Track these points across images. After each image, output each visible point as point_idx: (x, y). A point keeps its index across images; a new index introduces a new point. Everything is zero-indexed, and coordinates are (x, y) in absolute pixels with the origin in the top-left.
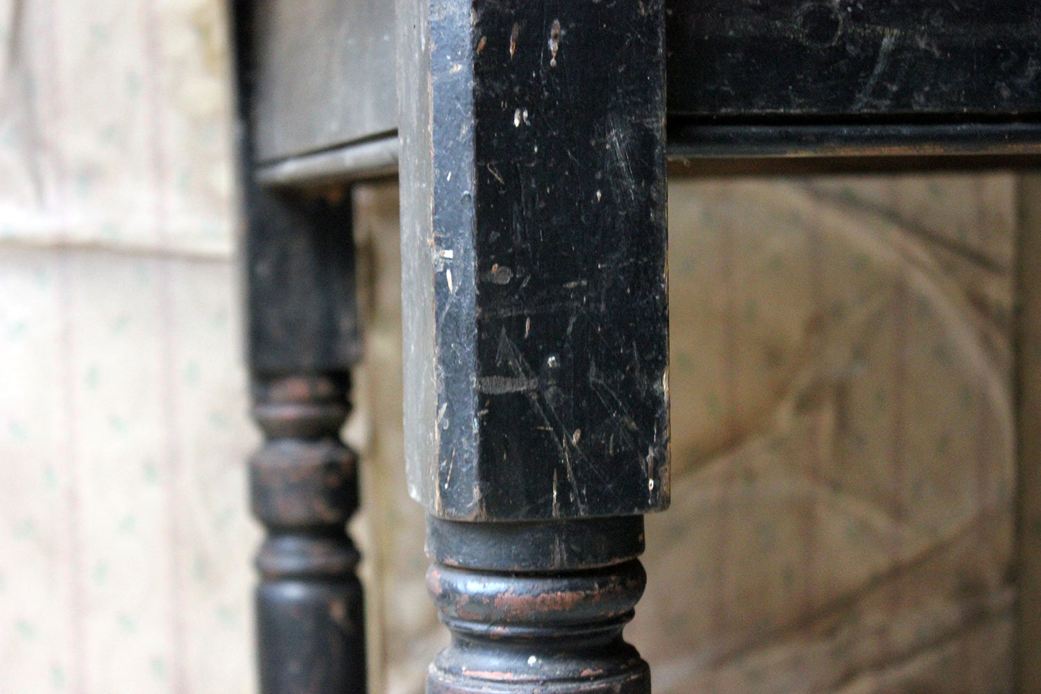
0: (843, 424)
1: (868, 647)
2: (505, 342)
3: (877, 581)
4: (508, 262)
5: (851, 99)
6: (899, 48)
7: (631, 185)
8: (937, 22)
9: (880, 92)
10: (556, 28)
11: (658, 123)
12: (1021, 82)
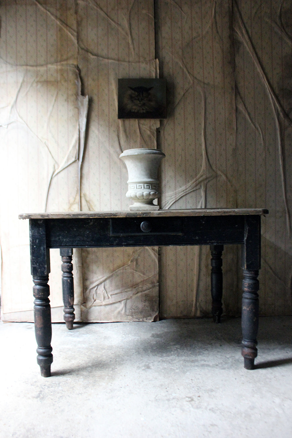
0: (137, 263)
1: (140, 289)
2: (34, 263)
3: (141, 282)
4: (34, 257)
5: (62, 244)
6: (66, 241)
7: (43, 251)
8: (69, 239)
9: (64, 244)
10: (37, 240)
11: (45, 247)
12: (76, 243)
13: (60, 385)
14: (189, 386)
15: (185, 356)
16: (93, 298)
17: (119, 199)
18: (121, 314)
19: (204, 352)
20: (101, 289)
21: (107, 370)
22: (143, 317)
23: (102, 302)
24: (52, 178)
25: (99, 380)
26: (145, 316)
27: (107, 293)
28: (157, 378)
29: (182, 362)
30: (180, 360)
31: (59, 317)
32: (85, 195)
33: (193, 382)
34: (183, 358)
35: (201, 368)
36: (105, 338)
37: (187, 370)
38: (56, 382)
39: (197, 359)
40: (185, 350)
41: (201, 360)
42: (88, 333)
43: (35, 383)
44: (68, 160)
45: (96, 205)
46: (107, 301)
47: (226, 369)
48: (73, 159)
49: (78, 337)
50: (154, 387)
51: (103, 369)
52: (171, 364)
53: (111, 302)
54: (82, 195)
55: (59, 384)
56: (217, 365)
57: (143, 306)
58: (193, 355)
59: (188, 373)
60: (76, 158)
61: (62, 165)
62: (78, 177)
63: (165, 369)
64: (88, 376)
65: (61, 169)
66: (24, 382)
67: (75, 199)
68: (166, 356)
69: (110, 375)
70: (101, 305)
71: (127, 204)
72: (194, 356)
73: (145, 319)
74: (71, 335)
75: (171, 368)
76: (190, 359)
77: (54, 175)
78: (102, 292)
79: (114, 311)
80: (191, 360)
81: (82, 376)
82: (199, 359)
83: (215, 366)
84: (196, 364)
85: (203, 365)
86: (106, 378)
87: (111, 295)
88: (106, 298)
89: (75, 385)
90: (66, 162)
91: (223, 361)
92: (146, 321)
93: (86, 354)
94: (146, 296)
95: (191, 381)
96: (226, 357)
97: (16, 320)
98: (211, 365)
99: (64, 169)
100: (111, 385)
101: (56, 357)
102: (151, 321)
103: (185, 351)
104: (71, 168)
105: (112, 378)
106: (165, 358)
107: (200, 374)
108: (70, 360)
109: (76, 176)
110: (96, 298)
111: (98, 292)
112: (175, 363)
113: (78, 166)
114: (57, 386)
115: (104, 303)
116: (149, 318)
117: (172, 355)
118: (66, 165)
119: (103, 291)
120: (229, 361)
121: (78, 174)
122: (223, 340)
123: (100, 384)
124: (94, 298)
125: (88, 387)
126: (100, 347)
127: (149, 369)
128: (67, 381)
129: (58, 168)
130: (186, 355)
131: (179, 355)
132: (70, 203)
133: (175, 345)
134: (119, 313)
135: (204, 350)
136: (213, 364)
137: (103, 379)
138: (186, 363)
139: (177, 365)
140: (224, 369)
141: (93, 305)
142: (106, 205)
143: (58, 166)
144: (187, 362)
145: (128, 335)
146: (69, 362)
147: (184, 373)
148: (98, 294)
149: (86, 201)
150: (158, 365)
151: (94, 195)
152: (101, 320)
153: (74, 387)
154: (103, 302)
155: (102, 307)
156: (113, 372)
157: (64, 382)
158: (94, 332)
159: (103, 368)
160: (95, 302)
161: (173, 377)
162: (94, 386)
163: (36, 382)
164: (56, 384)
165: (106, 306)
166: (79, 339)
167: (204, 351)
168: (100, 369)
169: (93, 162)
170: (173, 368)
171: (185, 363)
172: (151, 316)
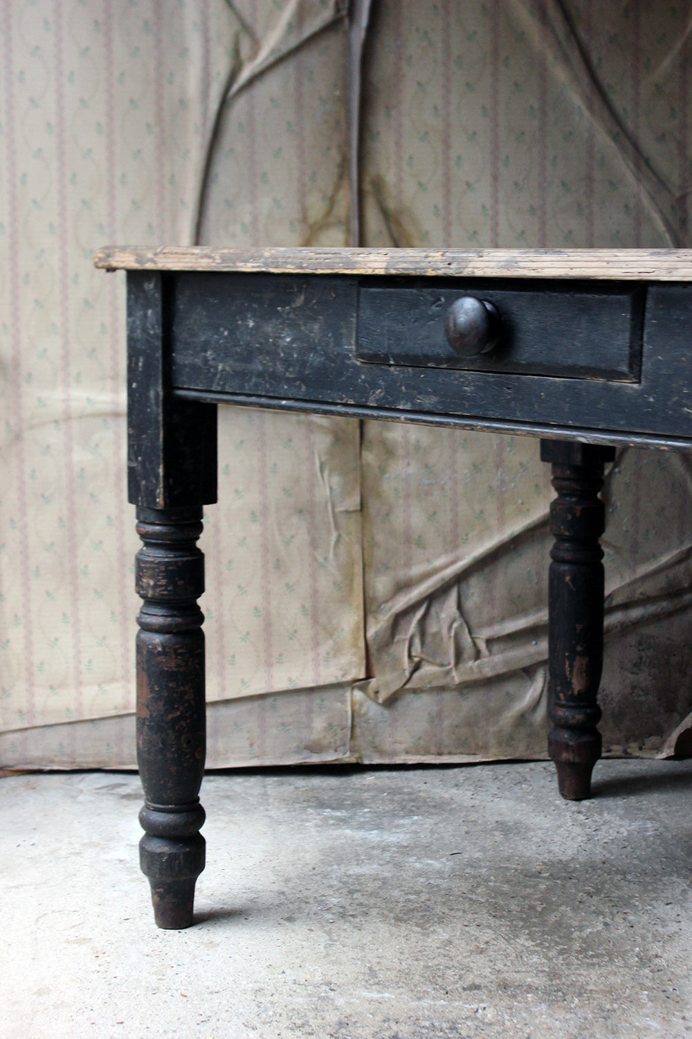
16: (410, 656)
17: (532, 210)
18: (531, 725)
20: (443, 615)
21: (619, 962)
22: (627, 740)
23: (448, 672)
24: (224, 103)
25: (616, 1006)
26: (637, 733)
27: (470, 633)
31: (251, 745)
32: (378, 185)
36: (505, 828)
38: (437, 1024)
42: (413, 813)
44: (301, 14)
45: (427, 233)
46: (472, 669)
48: (327, 14)
49: (378, 826)
51: (596, 960)
53: (488, 672)
54: (368, 187)
55: (454, 1028)
57: (628, 690)
60: (338, 9)
61: (273, 41)
62: (345, 101)
64: (556, 991)
65: (271, 60)
66: (292, 1029)
67: (332, 201)
69: (649, 983)
70: (442, 689)
71: (570, 232)
73: (633, 748)
74: (343, 821)
77: (235, 88)
78: (450, 627)
79: (497, 712)
81: (528, 991)
86: (644, 997)
87: (489, 642)
88: (465, 656)
90: (293, 27)
92: (637, 753)
94: (640, 644)
97: (52, 762)
99: (279, 61)
102: (664, 755)
104: (312, 58)
105: (668, 998)
108: (421, 926)
109: (338, 93)
110: (424, 656)
111: (432, 628)
113: (347, 48)
115: (457, 678)
116: (654, 740)
118: (293, 42)
119: (455, 625)
121: (346, 87)
123: (636, 1024)
124: (413, 654)
126: (516, 870)
128: (478, 1015)
129: (254, 54)
132: (311, 221)
134: (522, 718)
137: (632, 1002)
141: (408, 686)
142: (475, 233)
143: (256, 45)
145: (601, 813)
146: (425, 934)
148: (428, 639)
149: (385, 214)
151: (420, 184)
152: (440, 754)
154: (454, 673)
155: (447, 696)
156: (653, 971)
157: (467, 1018)
159: (592, 956)
160: (417, 675)
162: (614, 1032)
164: (442, 1031)
165: (465, 691)
166: (391, 838)
168: (588, 961)
169: (417, 30)
172: (661, 731)
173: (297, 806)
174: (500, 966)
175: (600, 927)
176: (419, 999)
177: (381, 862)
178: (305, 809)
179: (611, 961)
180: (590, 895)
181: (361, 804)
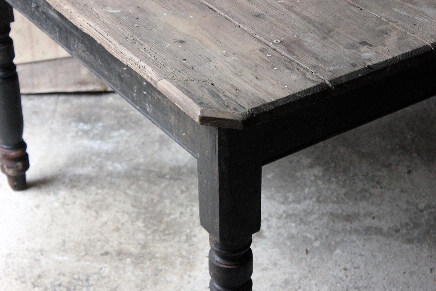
13: (91, 282)
14: (338, 285)
15: (334, 202)
19: (373, 191)
21: (177, 239)
25: (163, 267)
28: (277, 262)
29: (325, 220)
30: (323, 214)
33: (347, 276)
34: (329, 207)
35: (366, 237)
37: (337, 243)
38: (81, 277)
39: (357, 210)
40: (332, 182)
41: (365, 215)
42: (122, 127)
43: (39, 281)
47: (415, 243)
49: (102, 137)
50: (272, 286)
51: (167, 237)
52: (305, 224)
55: (87, 280)
56: (397, 231)
58: (350, 200)
59: (338, 251)
63: (291, 237)
64: (141, 257)
66: (16, 279)
68: (293, 201)
69: (184, 253)
72: (351, 203)
74: (86, 132)
75: (304, 234)
76: (343, 211)
80: (344, 214)
81: (128, 257)
82: (362, 212)
83: (394, 233)
84: (355, 225)
85: (368, 230)
86: (178, 262)
89: (119, 282)
91: (411, 219)
93: (128, 191)
95: (344, 271)
96: (417, 208)
98: (385, 229)
100: (189, 282)
101: (68, 205)
103: (333, 186)
105: (188, 263)
106: (292, 205)
107: (361, 255)
108: (97, 212)
112: (312, 222)
114: (83, 286)
117: (305, 198)
120: (423, 220)
122: (414, 155)
123: (168, 279)
125: (146, 286)
126: (155, 172)
127: (261, 240)
130: (335, 199)
131: (321, 199)
133: (311, 166)
135: (372, 183)
136: (389, 228)
137: (171, 265)
138: (334, 221)
139: (316, 229)
140: (410, 241)
144: (336, 221)
146: (96, 218)
147: (330, 249)
150: (279, 228)
153: (117, 287)
156: (189, 246)
157: (95, 274)
158: (134, 123)
159: (167, 235)
161: (308, 260)
162: (156, 284)
163: (40, 276)
164: (82, 281)
167: (373, 187)
168: (163, 238)
170: (308, 235)
171: (331, 223)
173: (68, 120)
174: (123, 240)
175: (178, 215)
176: (79, 260)
177: (94, 165)
178: (70, 123)
179: (174, 238)
180: (182, 192)
181: (99, 119)
